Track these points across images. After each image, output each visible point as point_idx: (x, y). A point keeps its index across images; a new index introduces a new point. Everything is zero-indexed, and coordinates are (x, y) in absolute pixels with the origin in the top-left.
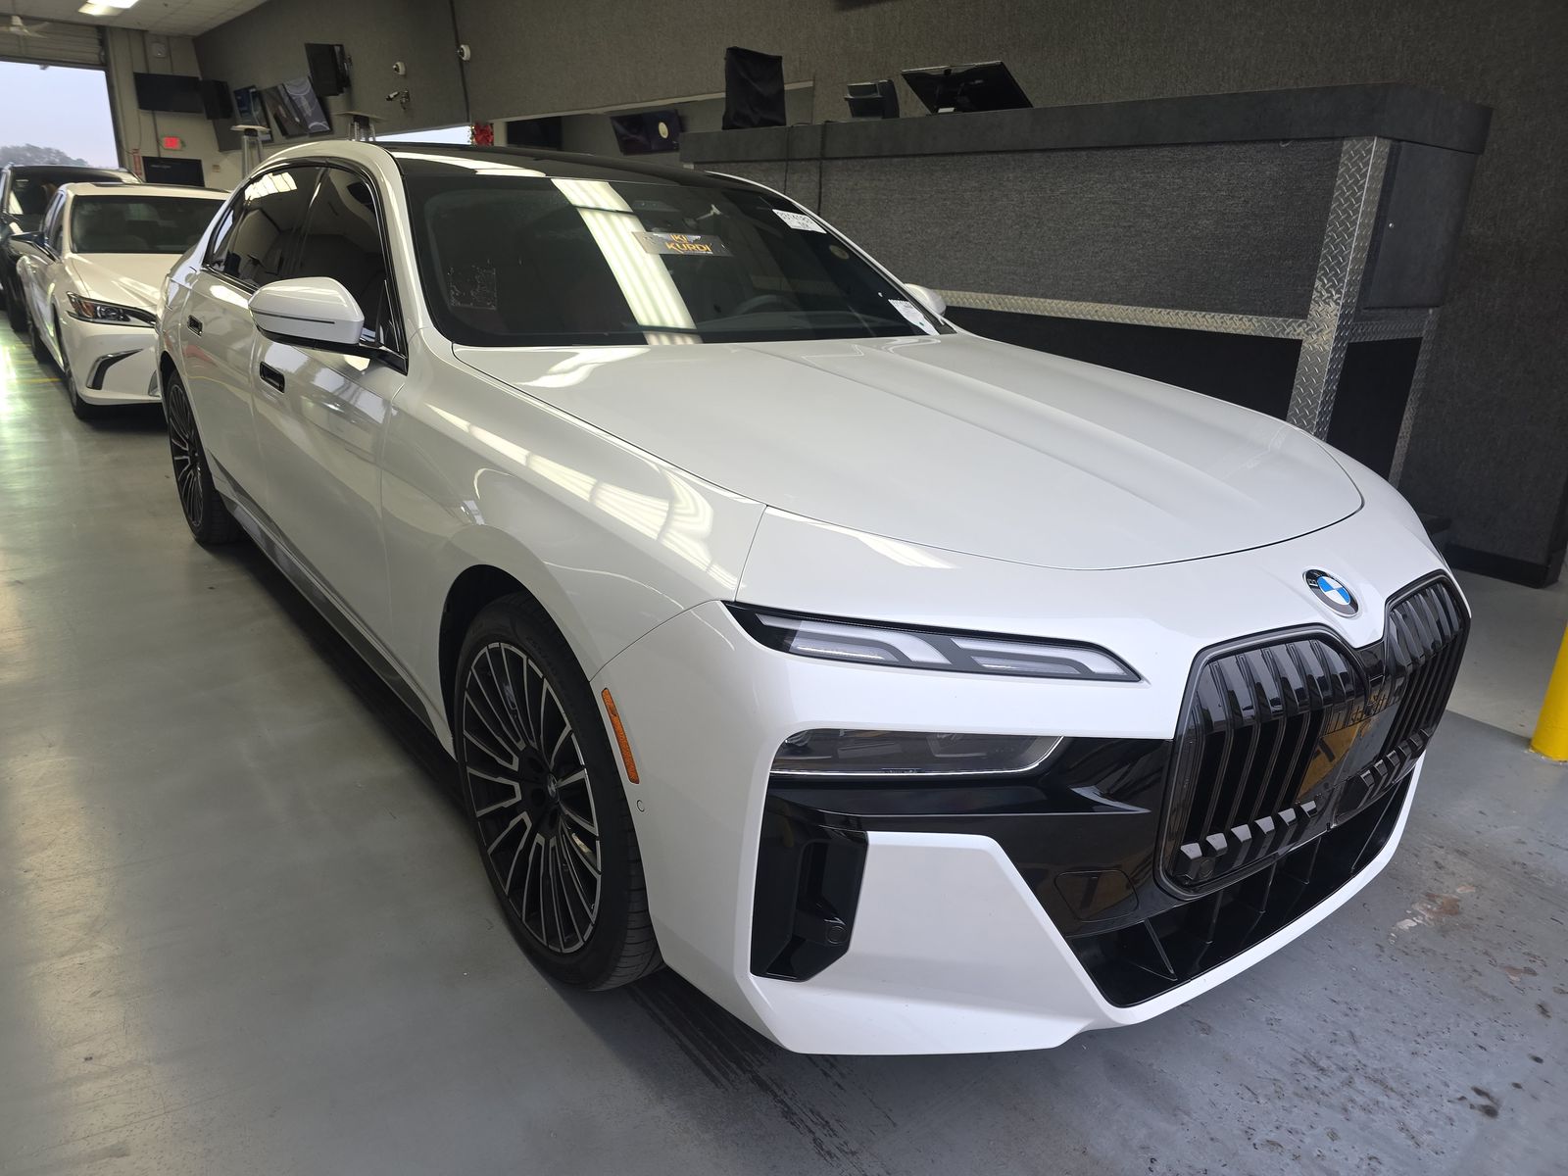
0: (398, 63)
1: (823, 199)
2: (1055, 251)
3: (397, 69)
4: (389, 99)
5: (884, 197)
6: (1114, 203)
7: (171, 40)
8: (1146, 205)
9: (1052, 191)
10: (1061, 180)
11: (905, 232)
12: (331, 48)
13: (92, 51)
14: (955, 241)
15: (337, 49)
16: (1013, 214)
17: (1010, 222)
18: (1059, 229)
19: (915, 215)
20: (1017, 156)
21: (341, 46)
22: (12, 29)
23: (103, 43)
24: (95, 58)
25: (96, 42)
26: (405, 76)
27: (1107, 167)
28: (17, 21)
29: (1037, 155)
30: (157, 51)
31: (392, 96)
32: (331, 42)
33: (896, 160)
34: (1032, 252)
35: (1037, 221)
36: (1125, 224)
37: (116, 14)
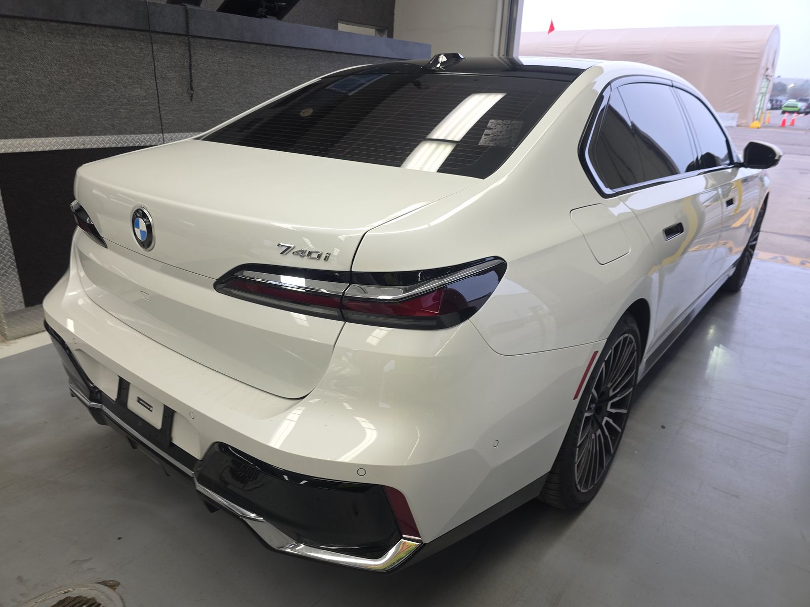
5: (247, 70)
11: (267, 95)
19: (272, 84)
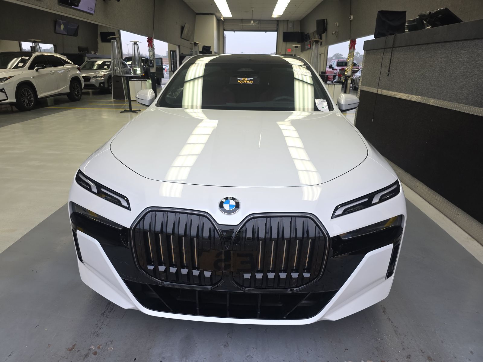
0: (337, 23)
1: (391, 61)
2: (448, 81)
3: (336, 25)
4: (333, 34)
5: (406, 61)
6: (468, 62)
7: (294, 22)
8: (477, 63)
9: (450, 57)
10: (453, 53)
12: (324, 20)
13: (275, 27)
14: (422, 77)
15: (325, 20)
16: (438, 67)
17: (437, 70)
18: (450, 73)
19: (413, 67)
20: (443, 44)
21: (327, 19)
22: (251, 24)
23: (278, 25)
24: (275, 29)
25: (276, 24)
26: (338, 26)
27: (467, 48)
28: (252, 22)
29: (448, 43)
30: (290, 25)
31: (333, 33)
32: (324, 19)
33: (411, 47)
34: (442, 82)
35: (445, 69)
36: (470, 71)
37: (280, 16)
